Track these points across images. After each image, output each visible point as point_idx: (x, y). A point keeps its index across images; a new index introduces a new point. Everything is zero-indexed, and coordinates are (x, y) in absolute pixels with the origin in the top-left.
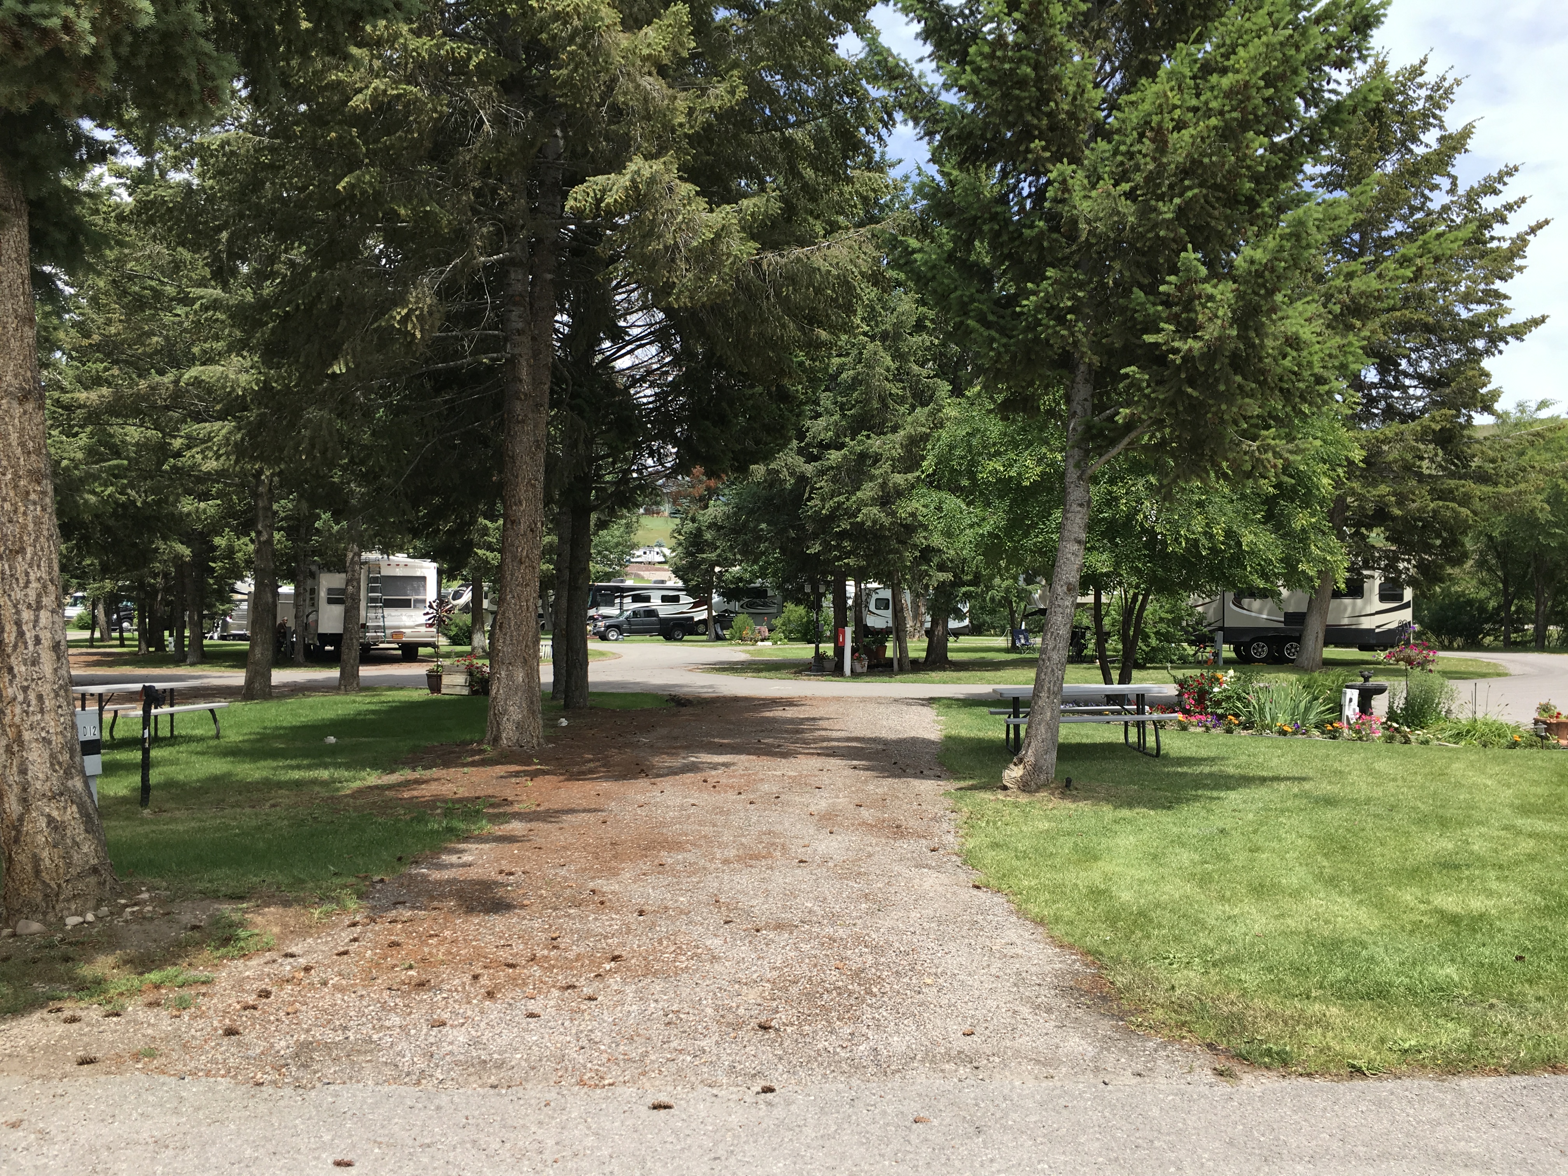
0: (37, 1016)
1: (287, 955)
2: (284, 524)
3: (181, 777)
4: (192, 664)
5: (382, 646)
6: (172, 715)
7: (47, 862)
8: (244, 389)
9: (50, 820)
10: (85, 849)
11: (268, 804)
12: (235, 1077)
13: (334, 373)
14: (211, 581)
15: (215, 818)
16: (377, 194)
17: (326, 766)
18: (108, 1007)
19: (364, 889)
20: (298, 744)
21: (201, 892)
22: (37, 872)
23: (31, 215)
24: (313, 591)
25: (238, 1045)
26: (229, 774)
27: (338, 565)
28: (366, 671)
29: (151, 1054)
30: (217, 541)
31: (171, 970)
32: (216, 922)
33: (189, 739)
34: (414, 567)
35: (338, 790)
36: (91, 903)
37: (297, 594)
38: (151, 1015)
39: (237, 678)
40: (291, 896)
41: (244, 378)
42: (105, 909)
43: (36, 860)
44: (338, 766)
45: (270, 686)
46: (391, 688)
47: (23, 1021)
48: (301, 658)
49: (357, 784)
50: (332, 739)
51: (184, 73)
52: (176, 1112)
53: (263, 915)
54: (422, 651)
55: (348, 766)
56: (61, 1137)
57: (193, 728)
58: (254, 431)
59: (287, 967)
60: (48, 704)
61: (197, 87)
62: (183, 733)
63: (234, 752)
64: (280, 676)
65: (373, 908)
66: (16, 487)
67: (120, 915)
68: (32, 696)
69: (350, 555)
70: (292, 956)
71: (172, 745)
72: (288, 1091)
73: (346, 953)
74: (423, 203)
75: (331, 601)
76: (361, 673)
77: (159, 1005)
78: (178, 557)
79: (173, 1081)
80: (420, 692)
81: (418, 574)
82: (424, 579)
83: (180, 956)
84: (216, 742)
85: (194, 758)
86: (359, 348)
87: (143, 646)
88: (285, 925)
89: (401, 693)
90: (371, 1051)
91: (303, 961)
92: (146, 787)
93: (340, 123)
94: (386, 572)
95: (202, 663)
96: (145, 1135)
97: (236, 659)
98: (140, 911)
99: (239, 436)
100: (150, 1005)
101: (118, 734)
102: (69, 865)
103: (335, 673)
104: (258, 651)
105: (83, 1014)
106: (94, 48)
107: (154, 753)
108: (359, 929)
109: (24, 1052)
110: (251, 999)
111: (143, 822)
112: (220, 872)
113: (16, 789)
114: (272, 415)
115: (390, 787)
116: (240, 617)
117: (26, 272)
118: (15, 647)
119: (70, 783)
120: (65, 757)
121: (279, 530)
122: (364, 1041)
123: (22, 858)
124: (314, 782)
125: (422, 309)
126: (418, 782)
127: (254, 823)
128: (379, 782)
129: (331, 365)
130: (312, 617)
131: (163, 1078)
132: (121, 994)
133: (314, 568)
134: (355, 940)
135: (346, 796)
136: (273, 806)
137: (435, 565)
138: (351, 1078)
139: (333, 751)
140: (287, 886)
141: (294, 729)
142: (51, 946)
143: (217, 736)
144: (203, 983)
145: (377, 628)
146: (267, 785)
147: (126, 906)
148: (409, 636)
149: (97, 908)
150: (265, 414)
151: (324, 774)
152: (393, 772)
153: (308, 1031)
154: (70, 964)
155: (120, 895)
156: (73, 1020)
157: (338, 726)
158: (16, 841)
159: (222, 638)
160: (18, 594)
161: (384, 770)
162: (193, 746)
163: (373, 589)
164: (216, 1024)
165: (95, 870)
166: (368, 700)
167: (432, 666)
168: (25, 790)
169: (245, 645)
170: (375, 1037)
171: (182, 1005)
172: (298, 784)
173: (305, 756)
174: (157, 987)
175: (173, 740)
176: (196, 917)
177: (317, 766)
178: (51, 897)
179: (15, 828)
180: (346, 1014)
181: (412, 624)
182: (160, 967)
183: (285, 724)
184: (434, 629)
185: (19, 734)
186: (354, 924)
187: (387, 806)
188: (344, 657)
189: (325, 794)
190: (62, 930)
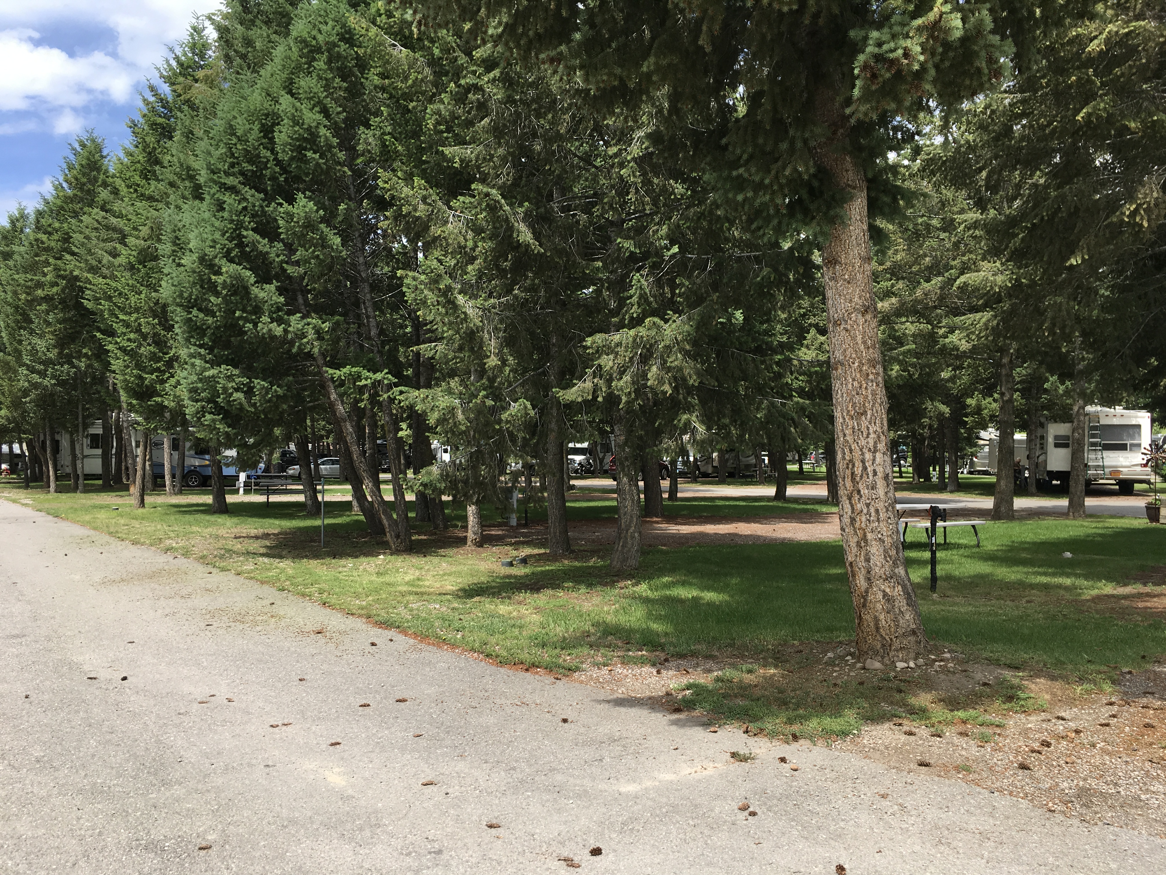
0: (886, 725)
1: (1058, 718)
2: (1019, 386)
3: (957, 573)
4: (952, 492)
5: (1101, 481)
6: (945, 528)
7: (884, 622)
8: (1000, 287)
9: (885, 594)
10: (907, 617)
11: (1024, 600)
12: (1031, 801)
13: (1071, 265)
14: (963, 431)
15: (986, 605)
16: (1110, 116)
17: (1068, 575)
18: (932, 729)
19: (1116, 677)
20: (1042, 556)
21: (986, 659)
22: (877, 629)
23: (868, 189)
24: (1042, 437)
25: (1031, 778)
26: (992, 575)
27: (1065, 416)
28: (1090, 502)
29: (967, 769)
30: (969, 401)
31: (972, 712)
32: (1002, 683)
33: (958, 546)
34: (1130, 417)
35: (1080, 594)
36: (912, 655)
37: (1029, 440)
38: (962, 741)
39: (987, 503)
40: (1057, 672)
41: (1000, 279)
42: (921, 661)
43: (877, 620)
44: (1077, 576)
45: (1013, 510)
46: (1113, 517)
47: (878, 728)
48: (1033, 489)
49: (1095, 592)
50: (1068, 555)
51: (977, 64)
52: (991, 815)
53: (1036, 683)
54: (1137, 486)
55: (1086, 577)
56: (914, 812)
57: (959, 538)
58: (1007, 318)
59: (1060, 727)
60: (882, 516)
61: (986, 71)
62: (953, 541)
63: (991, 558)
64: (1020, 503)
65: (1126, 693)
66: (861, 371)
67: (932, 667)
68: (872, 510)
69: (1076, 408)
70: (1063, 719)
71: (947, 549)
72: (1076, 822)
73: (1107, 725)
74: (1151, 115)
75: (1057, 445)
76: (1086, 504)
77: (967, 735)
78: (941, 414)
79: (986, 793)
80: (1140, 521)
81: (1134, 422)
82: (1139, 426)
83: (977, 703)
84: (977, 550)
85: (963, 560)
86: (1093, 242)
87: (916, 477)
88: (1054, 695)
89: (1123, 521)
90: (1141, 807)
91: (1072, 725)
92: (934, 578)
93: (1078, 68)
94: (1104, 421)
95: (958, 491)
96: (972, 827)
97: (986, 489)
98: (946, 666)
99: (995, 322)
100: (961, 734)
101: (909, 539)
102: (897, 626)
103: (1064, 502)
104: (1003, 483)
105: (917, 730)
106: (922, 64)
107: (939, 554)
108: (1116, 708)
109: (882, 748)
110: (1036, 746)
111: (934, 603)
112: (998, 647)
113: (863, 572)
114: (1021, 303)
115: (1125, 597)
116: (984, 458)
117: (865, 227)
118: (862, 476)
119: (896, 570)
120: (893, 552)
121: (1017, 390)
122: (1134, 798)
123: (867, 618)
124: (1059, 586)
125: (1149, 203)
126: (1148, 595)
127: (1016, 613)
128: (1115, 592)
129: (1069, 259)
130: (1041, 458)
131: (978, 789)
132: (940, 722)
133: (1043, 420)
134: (1114, 716)
135: (1088, 601)
136: (1028, 602)
137: (1149, 414)
138: (1127, 825)
139: (1070, 563)
140: (1052, 664)
141: (1034, 543)
142: (889, 680)
143: (978, 546)
144: (997, 726)
145: (1097, 467)
146: (1021, 585)
147: (935, 661)
148: (1126, 474)
149: (916, 659)
150: (1015, 303)
151: (1068, 581)
152: (1125, 585)
153: (1085, 780)
154: (903, 695)
155: (930, 652)
156: (911, 734)
157: (1072, 544)
158: (864, 606)
159: (970, 473)
160: (863, 442)
161: (1118, 583)
162: (962, 551)
163: (1093, 436)
164: (1011, 758)
165: (914, 632)
166: (1094, 525)
167: (1150, 499)
168: (869, 572)
169: (993, 479)
170: (1143, 797)
171: (984, 740)
172: (1046, 587)
173: (1050, 566)
174: (964, 722)
175: (946, 546)
176: (985, 676)
177: (1062, 575)
178: (887, 646)
179: (863, 597)
180: (1115, 774)
181: (1128, 464)
182: (964, 708)
183: (1028, 540)
184: (1148, 469)
185: (865, 535)
186: (1111, 704)
187: (1124, 613)
188: (1072, 489)
189: (1068, 596)
190: (894, 671)
